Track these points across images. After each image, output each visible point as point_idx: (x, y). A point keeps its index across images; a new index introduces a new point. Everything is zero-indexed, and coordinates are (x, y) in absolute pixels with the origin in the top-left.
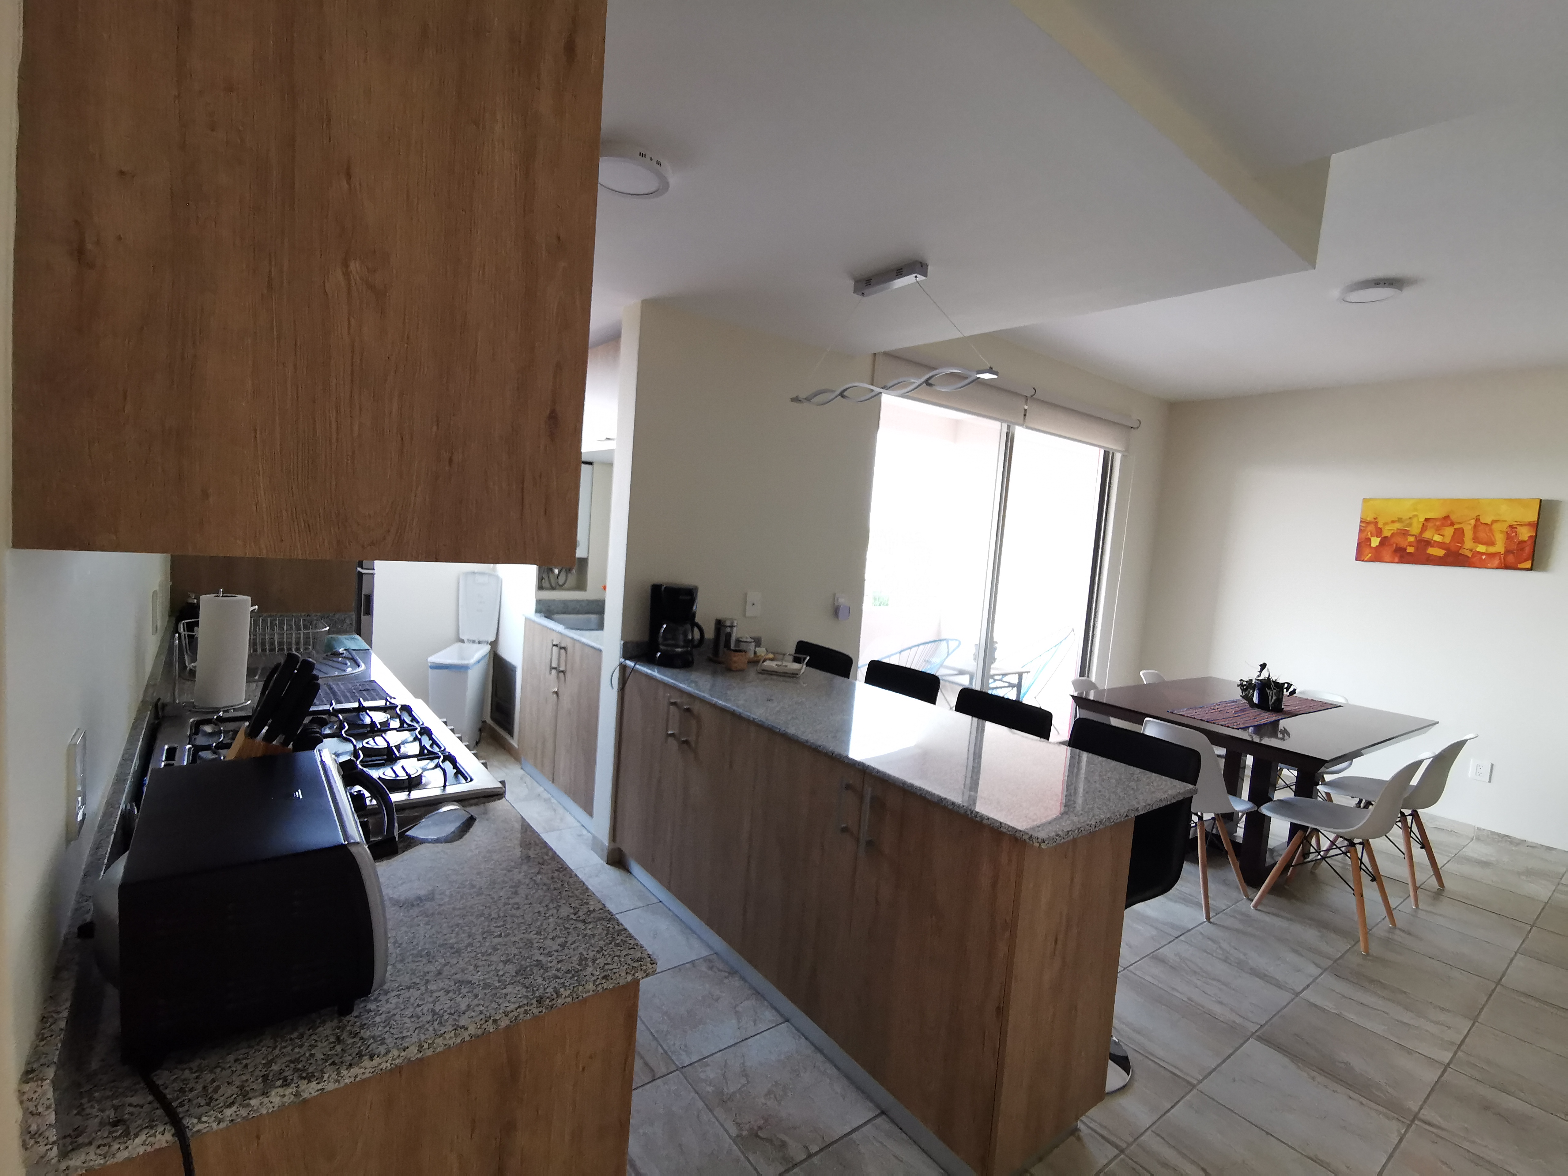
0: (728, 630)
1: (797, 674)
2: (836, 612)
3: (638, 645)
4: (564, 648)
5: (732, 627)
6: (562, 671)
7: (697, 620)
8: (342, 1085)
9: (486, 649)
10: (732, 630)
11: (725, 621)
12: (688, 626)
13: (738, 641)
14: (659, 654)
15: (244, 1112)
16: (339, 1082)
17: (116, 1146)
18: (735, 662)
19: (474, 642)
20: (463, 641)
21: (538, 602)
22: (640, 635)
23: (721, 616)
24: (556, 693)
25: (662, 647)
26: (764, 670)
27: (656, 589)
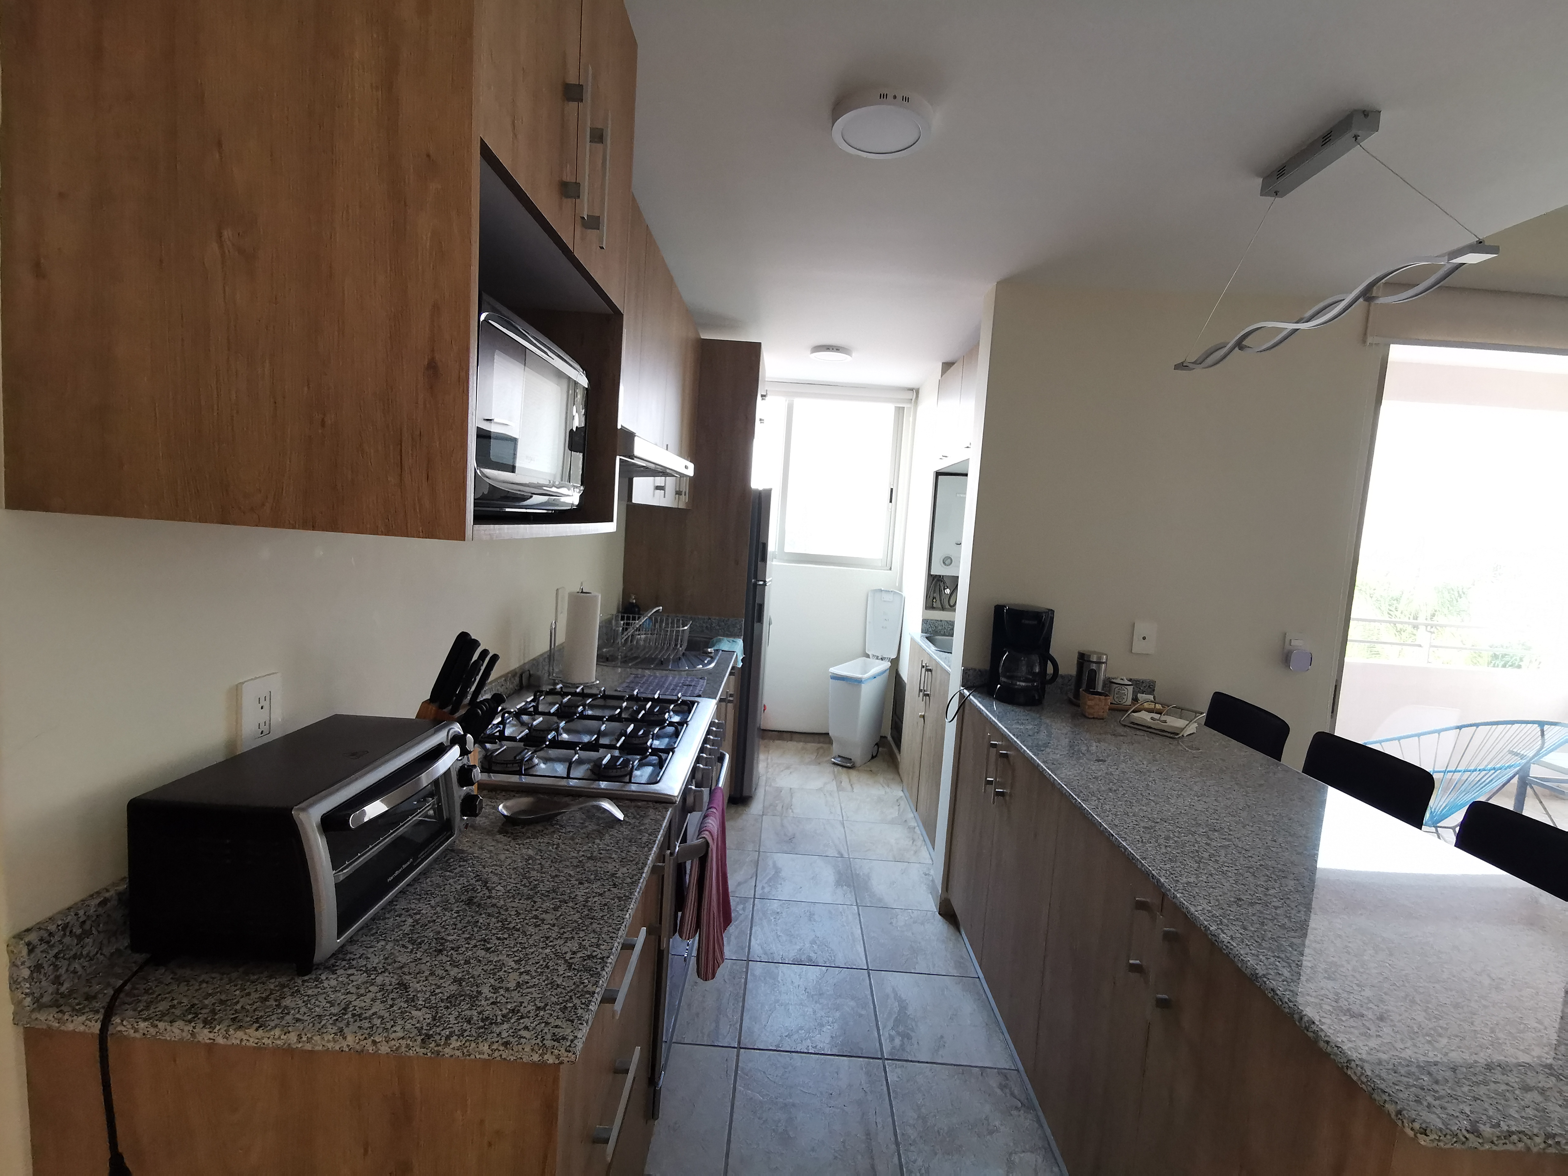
0: (1094, 666)
1: (1178, 734)
2: (1286, 658)
3: (981, 673)
4: (930, 670)
5: (1099, 663)
6: (928, 695)
7: (1052, 652)
8: (229, 1043)
9: (887, 665)
10: (1099, 669)
11: (1089, 656)
12: (1035, 658)
13: (1109, 682)
14: (999, 686)
15: (153, 1031)
16: (227, 1038)
17: (66, 1017)
18: (1090, 707)
19: (877, 658)
20: (868, 656)
21: (925, 621)
22: (982, 663)
23: (1085, 648)
24: (923, 717)
25: (1003, 679)
26: (1132, 723)
27: (999, 609)
